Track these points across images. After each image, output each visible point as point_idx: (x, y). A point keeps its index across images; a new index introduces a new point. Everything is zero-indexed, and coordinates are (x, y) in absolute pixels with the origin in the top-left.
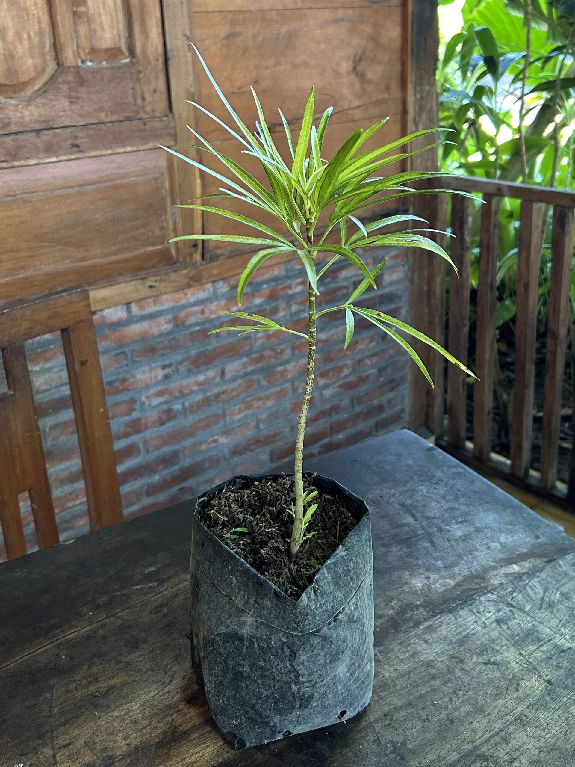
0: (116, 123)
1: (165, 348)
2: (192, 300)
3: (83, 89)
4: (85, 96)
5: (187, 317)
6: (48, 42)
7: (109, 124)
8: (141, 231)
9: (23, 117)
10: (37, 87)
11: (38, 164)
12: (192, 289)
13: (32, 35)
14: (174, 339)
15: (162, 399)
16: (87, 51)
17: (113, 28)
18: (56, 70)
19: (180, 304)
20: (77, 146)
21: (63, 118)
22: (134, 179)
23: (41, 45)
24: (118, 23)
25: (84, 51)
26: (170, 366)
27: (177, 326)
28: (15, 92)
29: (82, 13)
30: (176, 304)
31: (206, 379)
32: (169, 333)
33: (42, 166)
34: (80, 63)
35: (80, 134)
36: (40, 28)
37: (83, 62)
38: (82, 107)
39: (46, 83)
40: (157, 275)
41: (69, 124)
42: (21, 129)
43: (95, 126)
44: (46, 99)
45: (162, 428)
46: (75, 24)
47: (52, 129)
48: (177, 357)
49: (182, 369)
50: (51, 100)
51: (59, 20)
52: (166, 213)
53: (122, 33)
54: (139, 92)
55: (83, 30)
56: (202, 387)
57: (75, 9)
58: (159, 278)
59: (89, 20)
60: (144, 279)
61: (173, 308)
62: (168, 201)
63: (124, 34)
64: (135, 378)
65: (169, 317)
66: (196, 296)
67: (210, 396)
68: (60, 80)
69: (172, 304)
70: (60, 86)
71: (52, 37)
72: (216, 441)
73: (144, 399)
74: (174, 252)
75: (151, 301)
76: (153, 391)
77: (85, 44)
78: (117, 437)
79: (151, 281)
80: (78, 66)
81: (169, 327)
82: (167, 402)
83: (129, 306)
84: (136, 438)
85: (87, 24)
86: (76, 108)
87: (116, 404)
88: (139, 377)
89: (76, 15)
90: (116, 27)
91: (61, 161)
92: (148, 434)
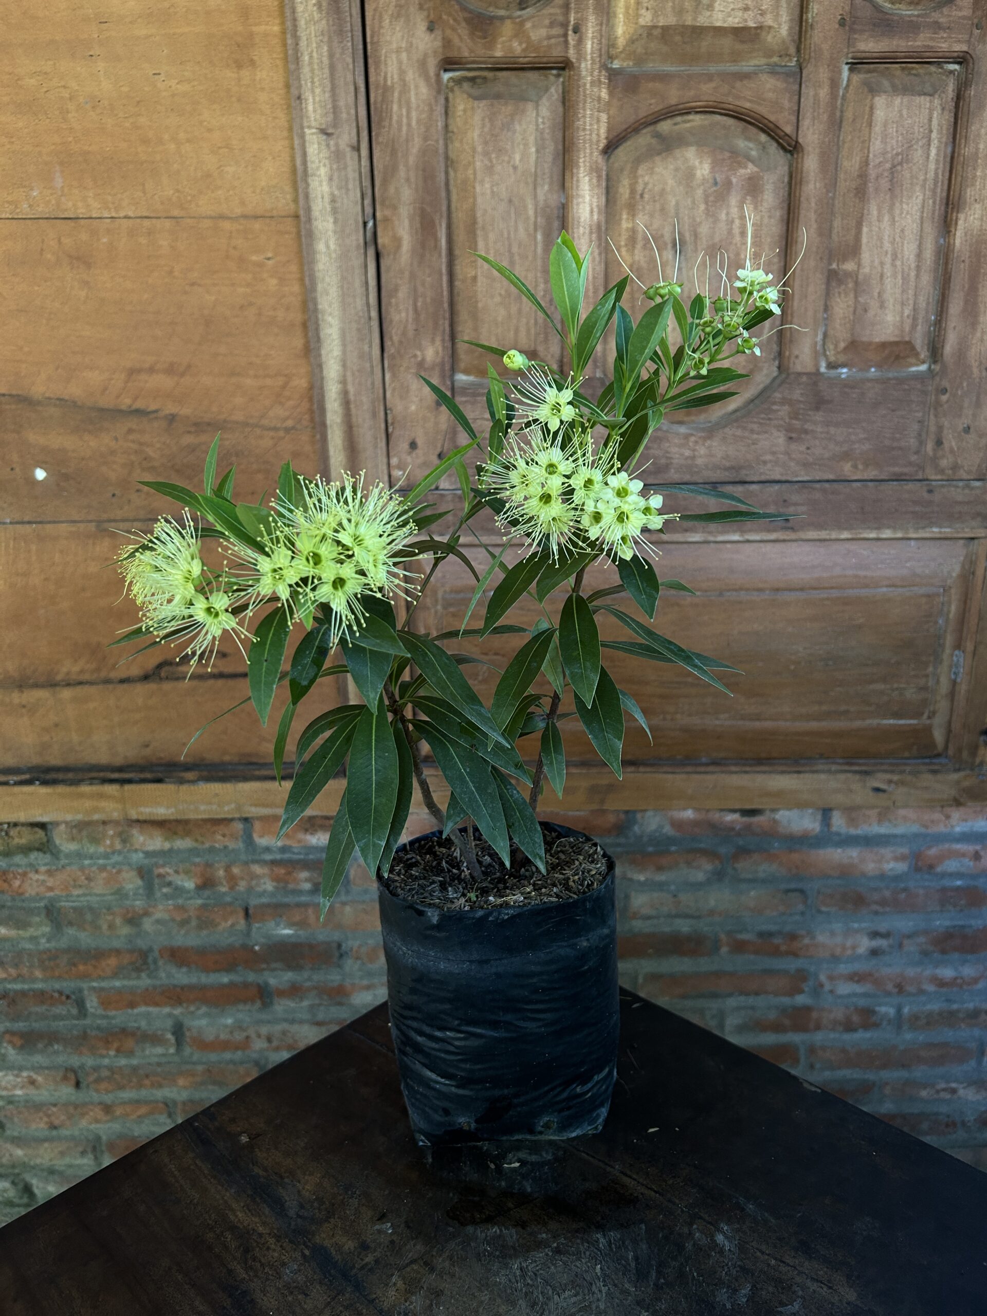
0: (870, 484)
1: (883, 903)
2: (958, 829)
3: (819, 416)
4: (819, 429)
5: (941, 858)
7: (857, 485)
8: (880, 686)
9: (693, 457)
10: (731, 406)
11: (706, 542)
12: (962, 809)
14: (905, 890)
15: (859, 989)
16: (842, 345)
17: (903, 305)
18: (775, 379)
19: (930, 831)
21: (769, 466)
22: (885, 589)
24: (916, 296)
25: (836, 346)
26: (886, 935)
27: (918, 869)
28: (688, 413)
29: (847, 274)
30: (923, 830)
31: (956, 978)
32: (897, 878)
33: (713, 545)
34: (823, 369)
35: (795, 498)
37: (832, 366)
38: (808, 448)
39: (750, 402)
40: (892, 772)
41: (778, 477)
42: (686, 477)
43: (827, 485)
44: (744, 428)
45: (847, 1037)
46: (828, 294)
47: (744, 482)
48: (903, 923)
49: (910, 947)
50: (752, 431)
52: (938, 660)
53: (921, 315)
54: (933, 429)
55: (842, 306)
56: (944, 990)
57: (834, 266)
58: (896, 778)
59: (859, 286)
60: (866, 773)
61: (916, 836)
62: (949, 640)
63: (924, 316)
64: (813, 938)
65: (904, 850)
66: (969, 824)
67: (958, 1011)
68: (778, 396)
69: (915, 828)
70: (776, 407)
72: (954, 1091)
73: (823, 978)
74: (938, 736)
75: (873, 813)
76: (843, 969)
77: (841, 333)
78: (761, 1026)
79: (878, 781)
80: (818, 373)
81: (901, 867)
82: (865, 995)
83: (826, 813)
84: (795, 1038)
85: (852, 295)
86: (798, 449)
87: (769, 972)
88: (821, 938)
89: (833, 278)
90: (911, 302)
91: (748, 541)
92: (819, 1037)
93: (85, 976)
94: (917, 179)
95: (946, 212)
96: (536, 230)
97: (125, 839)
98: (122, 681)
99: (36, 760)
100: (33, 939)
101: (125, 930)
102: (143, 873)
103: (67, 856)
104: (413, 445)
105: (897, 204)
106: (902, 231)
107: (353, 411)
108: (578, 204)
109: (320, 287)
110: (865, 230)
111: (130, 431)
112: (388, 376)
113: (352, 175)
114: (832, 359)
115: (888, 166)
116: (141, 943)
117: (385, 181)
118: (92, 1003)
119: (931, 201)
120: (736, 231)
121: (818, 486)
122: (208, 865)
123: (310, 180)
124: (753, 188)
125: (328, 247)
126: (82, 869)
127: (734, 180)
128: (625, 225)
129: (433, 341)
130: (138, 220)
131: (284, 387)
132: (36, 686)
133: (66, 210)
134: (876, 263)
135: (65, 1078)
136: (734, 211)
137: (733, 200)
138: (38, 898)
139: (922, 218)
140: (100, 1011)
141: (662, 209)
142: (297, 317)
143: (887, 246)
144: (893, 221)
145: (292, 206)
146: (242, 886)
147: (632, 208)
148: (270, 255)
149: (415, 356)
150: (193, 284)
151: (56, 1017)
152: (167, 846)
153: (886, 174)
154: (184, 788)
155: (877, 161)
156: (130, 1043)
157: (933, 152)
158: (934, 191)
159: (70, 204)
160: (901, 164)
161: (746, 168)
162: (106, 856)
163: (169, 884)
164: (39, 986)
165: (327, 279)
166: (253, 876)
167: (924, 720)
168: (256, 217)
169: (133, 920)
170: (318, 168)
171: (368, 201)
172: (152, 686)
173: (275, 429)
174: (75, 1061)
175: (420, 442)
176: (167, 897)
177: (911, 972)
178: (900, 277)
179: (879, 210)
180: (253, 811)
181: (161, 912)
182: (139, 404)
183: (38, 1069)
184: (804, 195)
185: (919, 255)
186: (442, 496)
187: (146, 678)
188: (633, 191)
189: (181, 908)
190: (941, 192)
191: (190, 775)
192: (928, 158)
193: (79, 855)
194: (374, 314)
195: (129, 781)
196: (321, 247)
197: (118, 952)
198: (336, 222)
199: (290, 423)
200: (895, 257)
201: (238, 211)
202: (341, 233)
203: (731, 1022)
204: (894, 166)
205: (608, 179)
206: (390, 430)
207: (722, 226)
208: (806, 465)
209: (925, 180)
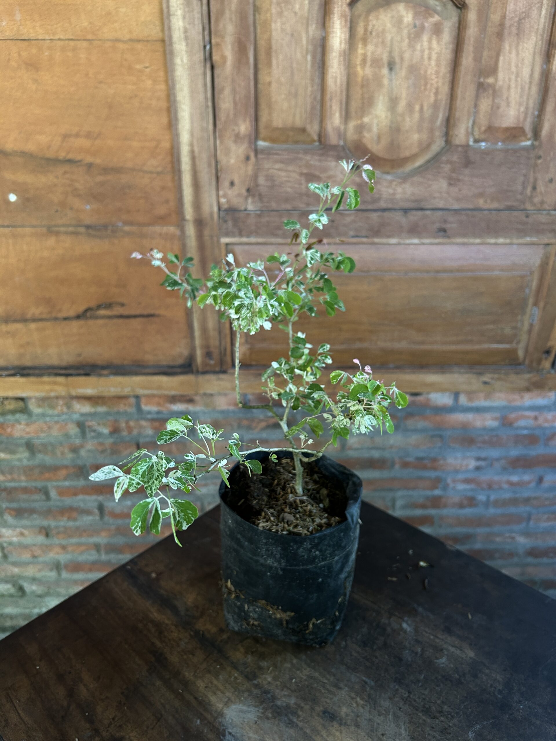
0: (494, 212)
2: (527, 404)
3: (467, 171)
4: (467, 179)
5: (517, 419)
6: (441, 116)
7: (486, 212)
8: (491, 327)
9: (394, 194)
10: (418, 164)
11: (399, 244)
12: (530, 393)
13: (425, 108)
14: (496, 436)
15: (468, 487)
16: (483, 128)
17: (520, 104)
18: (443, 149)
19: (512, 405)
20: (444, 231)
21: (437, 200)
22: (497, 272)
23: (433, 118)
24: (528, 99)
25: (480, 129)
26: (485, 459)
27: (504, 425)
28: (393, 167)
29: (489, 85)
30: (508, 404)
31: (519, 481)
32: (493, 430)
33: (403, 246)
34: (471, 143)
35: (451, 219)
36: (436, 101)
37: (476, 141)
38: (460, 190)
39: (429, 161)
40: (495, 373)
41: (442, 207)
42: (390, 206)
43: (469, 212)
44: (424, 177)
45: (460, 511)
46: (477, 97)
47: (422, 209)
48: (494, 453)
49: (497, 465)
50: (428, 179)
51: (459, 92)
52: (524, 313)
53: (530, 110)
54: (531, 180)
55: (485, 105)
56: (513, 487)
57: (482, 80)
58: (496, 376)
59: (495, 93)
60: (480, 374)
61: (505, 408)
62: (531, 301)
63: (533, 111)
64: (445, 460)
65: (497, 415)
67: (519, 498)
68: (444, 158)
69: (504, 403)
70: (443, 165)
71: (447, 111)
73: (449, 481)
74: (521, 353)
75: (482, 395)
76: (461, 476)
77: (483, 121)
78: (415, 506)
79: (486, 378)
80: (468, 146)
81: (494, 424)
82: (472, 490)
83: (456, 395)
84: (432, 512)
85: (491, 98)
86: (454, 190)
87: (421, 478)
88: (450, 460)
89: (481, 87)
90: (525, 104)
91: (423, 244)
92: (445, 512)
93: (49, 480)
94: (533, 28)
95: (549, 49)
96: (307, 54)
97: (69, 407)
98: (66, 319)
99: (17, 363)
100: (20, 460)
101: (70, 456)
102: (81, 425)
103: (37, 415)
104: (232, 184)
105: (521, 43)
106: (523, 60)
107: (197, 162)
108: (333, 37)
109: (178, 86)
110: (501, 58)
111: (65, 173)
112: (218, 142)
113: (197, 15)
114: (477, 137)
115: (517, 19)
116: (79, 462)
117: (217, 20)
118: (53, 494)
119: (540, 42)
120: (426, 56)
121: (464, 212)
122: (116, 421)
123: (171, 18)
124: (437, 30)
125: (182, 61)
126: (45, 422)
127: (426, 25)
128: (360, 51)
129: (244, 121)
130: (67, 42)
131: (156, 147)
132: (16, 321)
133: (23, 34)
134: (507, 79)
135: (40, 532)
136: (425, 44)
137: (425, 37)
138: (21, 438)
139: (534, 52)
140: (58, 498)
141: (383, 42)
142: (163, 104)
143: (513, 69)
144: (518, 53)
145: (160, 34)
146: (135, 432)
147: (365, 41)
148: (147, 65)
149: (234, 130)
150: (101, 82)
151: (33, 501)
152: (93, 410)
153: (515, 24)
154: (103, 380)
155: (511, 16)
156: (75, 514)
157: (544, 12)
158: (542, 36)
159: (26, 30)
160: (524, 18)
161: (433, 17)
162: (58, 416)
163: (94, 431)
164: (24, 484)
165: (182, 82)
166: (141, 427)
167: (514, 345)
168: (139, 41)
169: (75, 450)
170: (176, 11)
171: (206, 33)
172: (81, 322)
173: (151, 173)
174: (45, 523)
175: (236, 181)
176: (93, 438)
177: (496, 478)
178: (519, 88)
179: (510, 47)
180: (141, 392)
181: (90, 445)
182: (70, 156)
183: (25, 527)
184: (467, 36)
185: (531, 75)
186: (249, 214)
187: (78, 317)
188: (366, 30)
189: (101, 444)
190: (546, 36)
191: (105, 372)
192: (540, 16)
193: (43, 415)
194: (210, 104)
195: (71, 375)
196: (178, 61)
197: (66, 467)
198: (187, 45)
199: (159, 169)
200: (517, 76)
201: (128, 37)
202: (190, 53)
203: (399, 503)
204: (520, 20)
205: (351, 22)
206: (219, 174)
207: (418, 53)
208: (458, 200)
209: (538, 29)
